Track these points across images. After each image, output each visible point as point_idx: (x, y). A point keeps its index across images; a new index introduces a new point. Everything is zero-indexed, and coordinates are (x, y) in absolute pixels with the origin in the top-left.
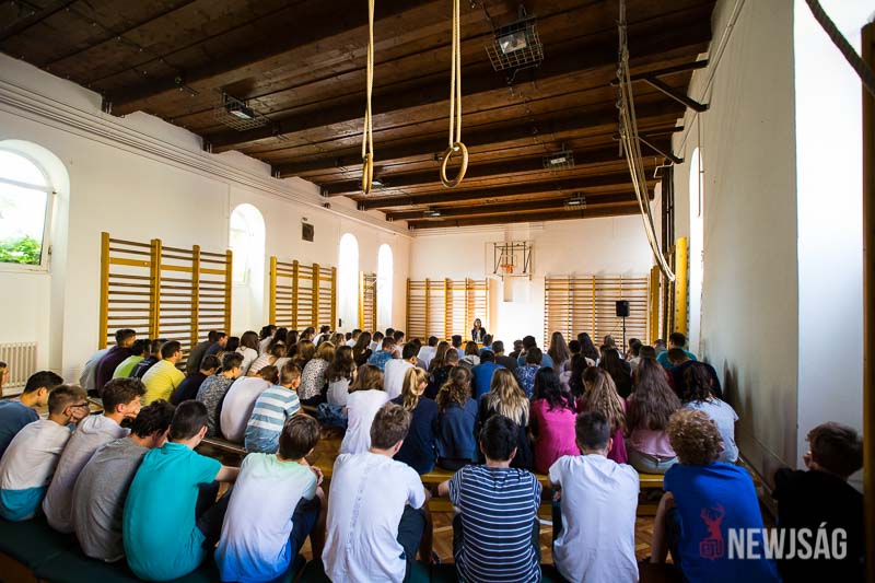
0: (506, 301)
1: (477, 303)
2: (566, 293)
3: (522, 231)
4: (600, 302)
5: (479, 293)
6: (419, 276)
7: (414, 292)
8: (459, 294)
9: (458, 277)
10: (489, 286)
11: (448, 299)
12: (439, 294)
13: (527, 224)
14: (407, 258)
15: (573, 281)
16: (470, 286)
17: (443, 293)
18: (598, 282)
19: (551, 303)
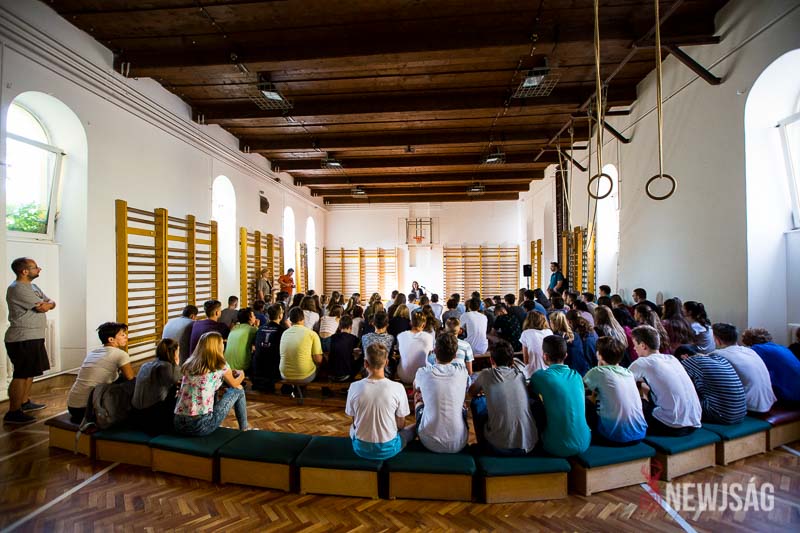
0: (411, 266)
1: (387, 269)
2: (460, 259)
3: (424, 209)
4: (484, 266)
5: (389, 260)
6: (335, 245)
7: (329, 260)
8: (372, 261)
9: (371, 247)
10: (399, 254)
11: (362, 266)
12: (353, 262)
13: (428, 204)
14: (324, 229)
15: (464, 250)
16: (381, 254)
17: (357, 260)
18: (483, 250)
19: (447, 267)
